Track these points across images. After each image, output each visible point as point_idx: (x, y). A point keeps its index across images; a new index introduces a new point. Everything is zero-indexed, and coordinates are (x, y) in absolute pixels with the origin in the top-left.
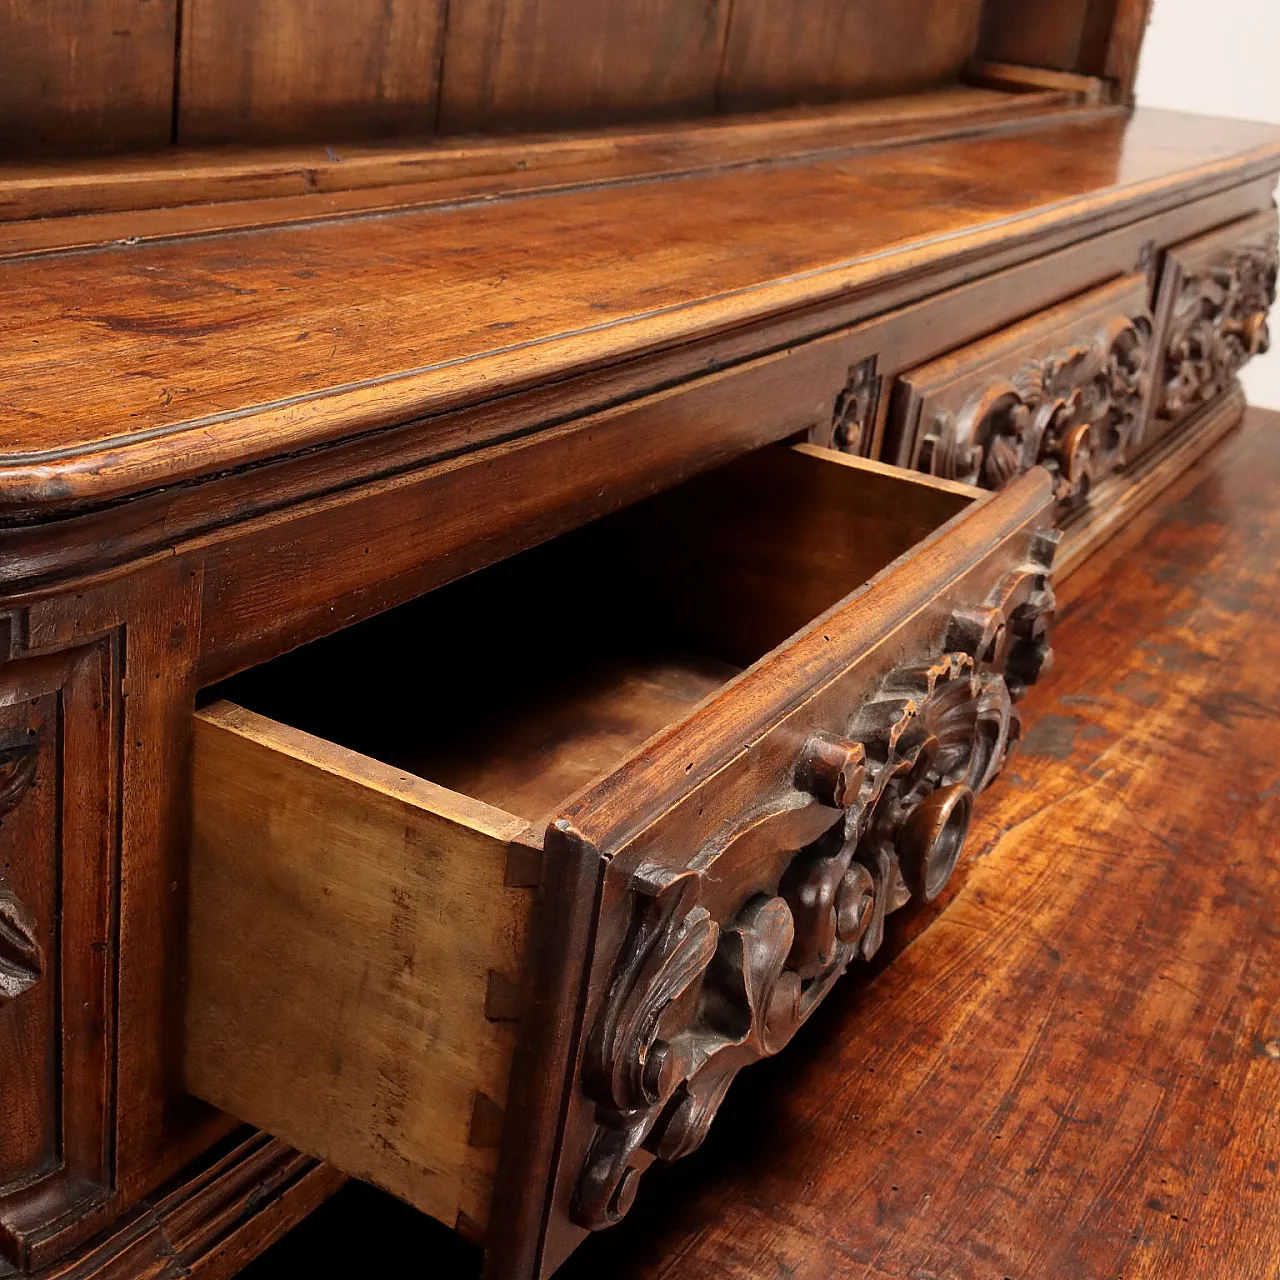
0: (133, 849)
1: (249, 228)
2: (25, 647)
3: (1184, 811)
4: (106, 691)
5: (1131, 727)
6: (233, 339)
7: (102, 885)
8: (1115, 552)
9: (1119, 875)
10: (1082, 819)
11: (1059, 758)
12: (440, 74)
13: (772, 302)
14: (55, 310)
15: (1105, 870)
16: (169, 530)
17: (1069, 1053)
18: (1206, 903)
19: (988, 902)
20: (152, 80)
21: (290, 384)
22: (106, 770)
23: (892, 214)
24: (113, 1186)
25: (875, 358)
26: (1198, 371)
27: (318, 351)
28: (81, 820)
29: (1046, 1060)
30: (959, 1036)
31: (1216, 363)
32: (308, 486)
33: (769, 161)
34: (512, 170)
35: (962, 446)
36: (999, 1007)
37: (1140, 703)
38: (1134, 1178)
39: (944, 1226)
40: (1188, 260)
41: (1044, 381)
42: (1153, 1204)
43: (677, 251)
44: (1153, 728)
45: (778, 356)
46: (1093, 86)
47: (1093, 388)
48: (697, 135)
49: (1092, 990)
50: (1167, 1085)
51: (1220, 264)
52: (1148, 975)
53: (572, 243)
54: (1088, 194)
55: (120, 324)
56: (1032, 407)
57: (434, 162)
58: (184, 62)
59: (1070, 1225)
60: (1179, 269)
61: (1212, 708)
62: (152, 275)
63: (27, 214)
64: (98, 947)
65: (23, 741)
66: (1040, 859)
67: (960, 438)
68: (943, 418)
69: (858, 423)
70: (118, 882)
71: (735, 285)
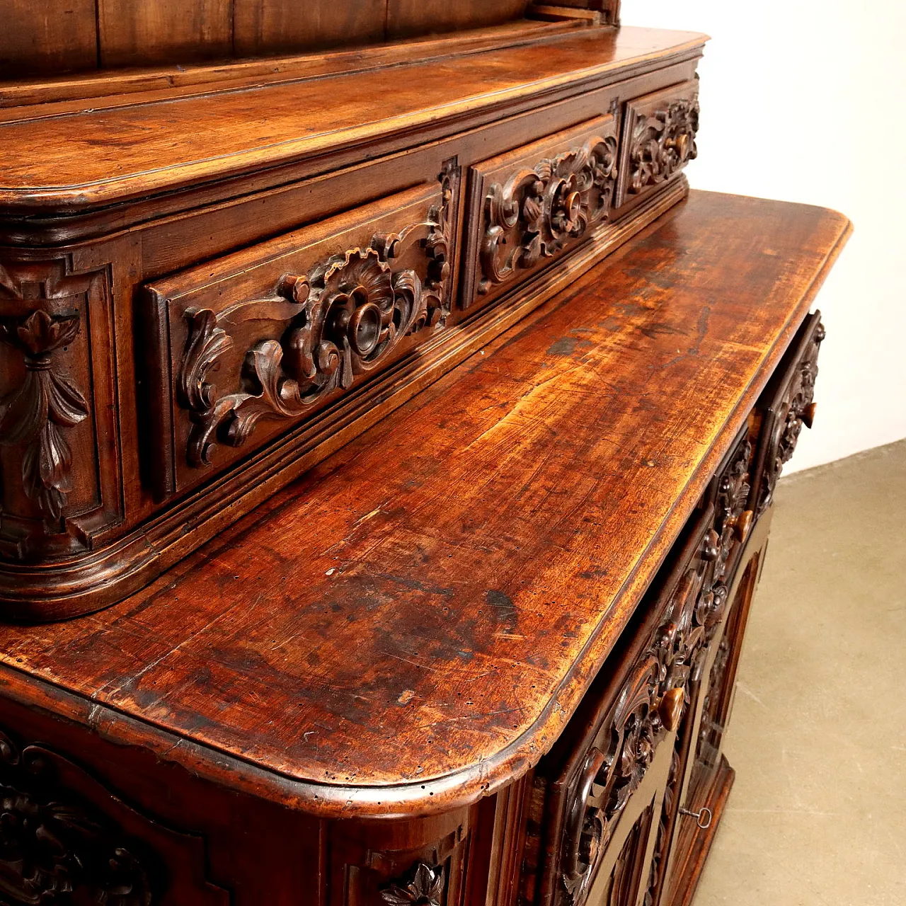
0: (122, 364)
1: (144, 103)
2: (72, 270)
3: (625, 374)
4: (105, 292)
5: (605, 341)
6: (144, 147)
7: (110, 379)
8: (608, 264)
9: (590, 400)
10: (574, 379)
11: (567, 355)
12: (233, 26)
13: (393, 126)
14: (63, 138)
15: (582, 400)
16: (126, 222)
17: (556, 469)
18: (629, 410)
19: (525, 415)
20: (86, 35)
21: (171, 161)
22: (108, 327)
23: (464, 85)
24: (124, 518)
25: (456, 156)
26: (651, 168)
27: (182, 150)
28: (98, 349)
29: (545, 472)
30: (506, 465)
31: (662, 164)
32: (183, 206)
33: (406, 63)
34: (272, 73)
35: (506, 201)
36: (525, 454)
37: (611, 330)
38: (579, 512)
39: (492, 531)
40: (639, 107)
41: (552, 170)
42: (586, 520)
43: (351, 106)
44: (615, 341)
45: (401, 154)
46: (596, 15)
47: (583, 174)
48: (368, 52)
49: (569, 445)
50: (600, 479)
51: (660, 109)
52: (597, 439)
53: (300, 104)
54: (571, 72)
55: (94, 143)
56: (545, 183)
57: (231, 70)
58: (101, 26)
59: (548, 528)
60: (633, 112)
61: (646, 331)
62: (103, 124)
63: (37, 101)
64: (110, 406)
65: (74, 313)
66: (552, 396)
67: (505, 197)
68: (495, 187)
69: (451, 190)
70: (116, 377)
71: (376, 119)
